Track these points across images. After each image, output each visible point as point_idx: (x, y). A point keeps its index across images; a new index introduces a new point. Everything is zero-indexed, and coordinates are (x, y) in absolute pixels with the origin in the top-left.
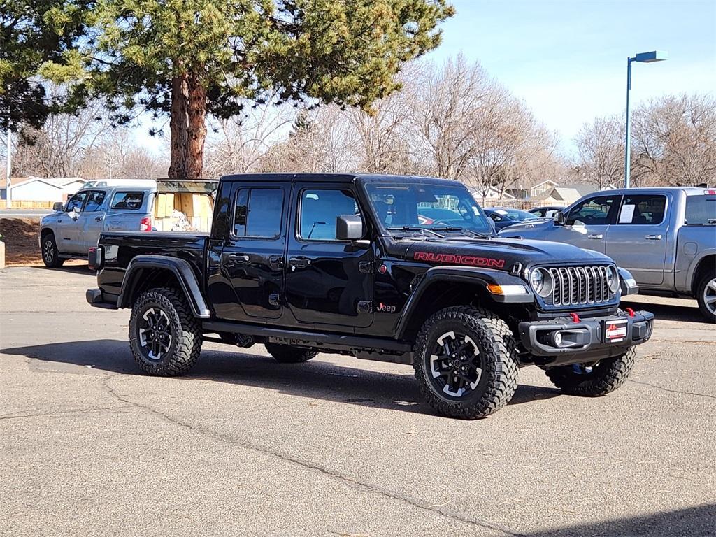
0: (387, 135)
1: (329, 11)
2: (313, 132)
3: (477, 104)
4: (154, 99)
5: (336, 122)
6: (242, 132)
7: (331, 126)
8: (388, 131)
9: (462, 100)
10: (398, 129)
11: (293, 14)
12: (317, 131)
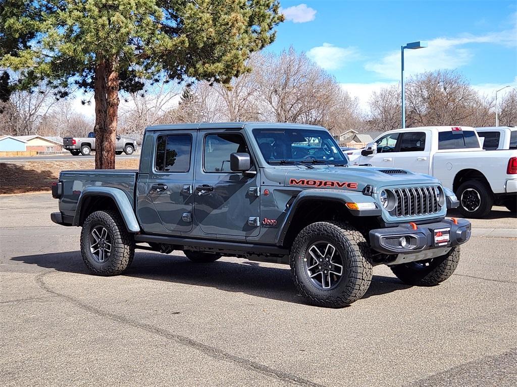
0: (244, 102)
1: (201, 18)
2: (194, 101)
3: (302, 80)
4: (84, 81)
5: (209, 94)
6: (147, 102)
7: (206, 97)
8: (244, 99)
9: (293, 78)
10: (251, 98)
11: (177, 21)
12: (197, 100)
